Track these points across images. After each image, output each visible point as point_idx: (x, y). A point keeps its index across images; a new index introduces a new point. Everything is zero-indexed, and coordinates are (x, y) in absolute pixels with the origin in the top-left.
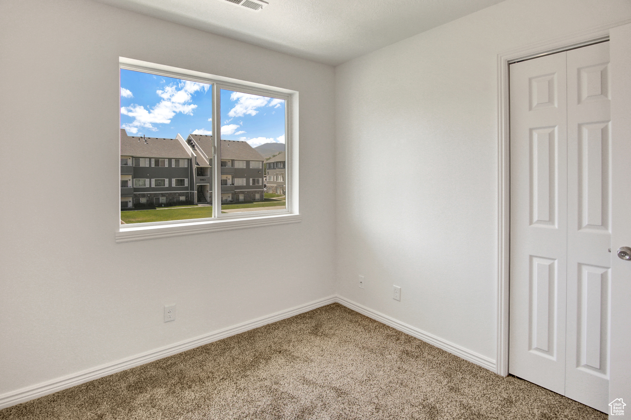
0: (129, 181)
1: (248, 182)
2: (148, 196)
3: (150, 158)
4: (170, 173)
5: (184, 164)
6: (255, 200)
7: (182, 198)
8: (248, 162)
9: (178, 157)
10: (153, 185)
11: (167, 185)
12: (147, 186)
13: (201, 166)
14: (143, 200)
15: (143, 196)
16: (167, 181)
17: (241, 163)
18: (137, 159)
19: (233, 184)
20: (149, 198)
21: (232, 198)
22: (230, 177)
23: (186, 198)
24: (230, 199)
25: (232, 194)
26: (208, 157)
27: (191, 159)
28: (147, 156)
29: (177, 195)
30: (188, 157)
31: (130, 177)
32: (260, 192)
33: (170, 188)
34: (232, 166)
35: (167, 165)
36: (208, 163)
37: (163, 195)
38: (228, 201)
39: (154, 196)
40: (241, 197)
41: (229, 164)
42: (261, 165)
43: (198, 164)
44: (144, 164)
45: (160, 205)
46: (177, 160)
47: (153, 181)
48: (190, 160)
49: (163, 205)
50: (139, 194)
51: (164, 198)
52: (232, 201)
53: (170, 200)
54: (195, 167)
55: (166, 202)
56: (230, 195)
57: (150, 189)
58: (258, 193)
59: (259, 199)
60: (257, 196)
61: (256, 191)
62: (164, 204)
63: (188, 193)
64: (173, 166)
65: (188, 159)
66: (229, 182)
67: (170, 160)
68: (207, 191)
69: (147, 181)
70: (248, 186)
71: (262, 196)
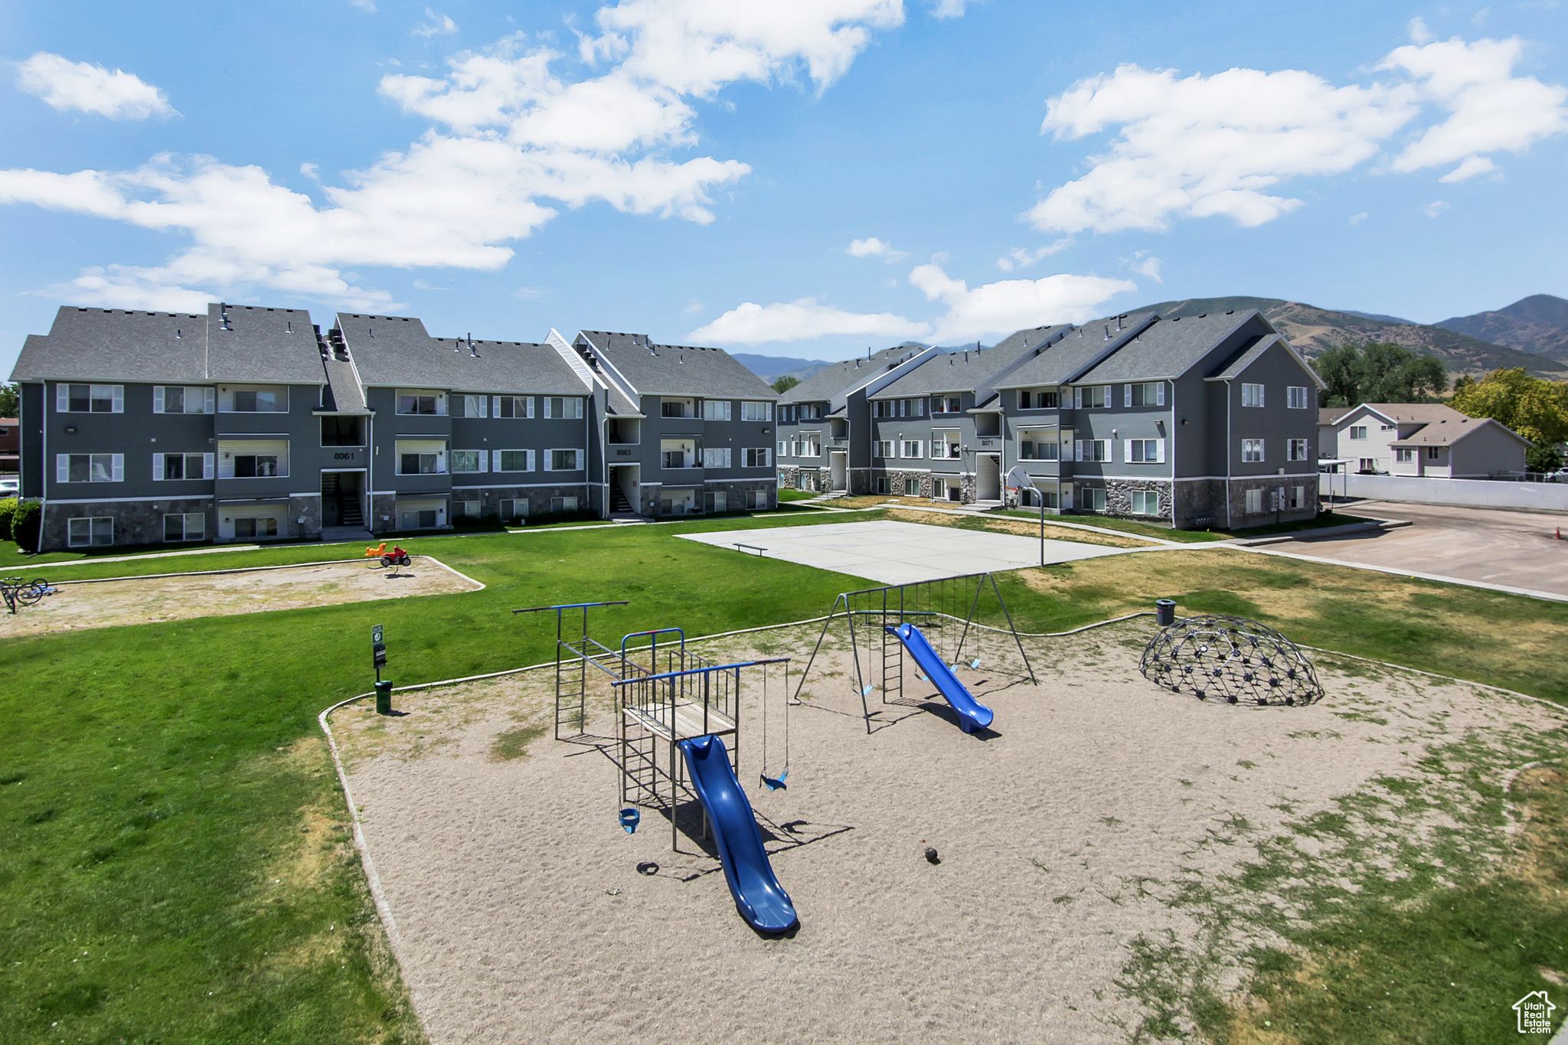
0: (438, 457)
1: (736, 458)
2: (483, 496)
3: (490, 396)
4: (540, 433)
5: (573, 411)
6: (754, 506)
7: (570, 503)
8: (736, 405)
9: (558, 392)
10: (497, 468)
11: (531, 467)
12: (483, 469)
13: (620, 415)
14: (473, 508)
15: (473, 495)
16: (531, 454)
17: (719, 405)
18: (456, 398)
19: (700, 465)
20: (487, 501)
21: (696, 503)
22: (690, 444)
23: (579, 502)
24: (691, 504)
25: (698, 491)
26: (636, 392)
27: (592, 396)
28: (483, 389)
29: (557, 492)
30: (584, 393)
31: (442, 446)
32: (767, 487)
33: (540, 475)
34: (696, 415)
35: (530, 415)
36: (638, 409)
37: (521, 493)
38: (686, 509)
39: (500, 498)
40: (720, 500)
41: (689, 409)
42: (769, 412)
43: (611, 411)
44: (474, 410)
45: (516, 522)
46: (557, 400)
47: (497, 454)
48: (589, 401)
49: (523, 521)
50: (463, 491)
51: (525, 502)
52: (697, 511)
53: (540, 506)
54: (603, 417)
55: (530, 511)
56: (692, 494)
57: (490, 477)
58: (762, 488)
59: (763, 505)
60: (761, 497)
61: (757, 482)
62: (525, 518)
63: (583, 487)
64: (548, 416)
65: (585, 397)
66: (690, 458)
67: (539, 399)
68: (635, 484)
69: (483, 454)
70: (735, 470)
71: (772, 496)
